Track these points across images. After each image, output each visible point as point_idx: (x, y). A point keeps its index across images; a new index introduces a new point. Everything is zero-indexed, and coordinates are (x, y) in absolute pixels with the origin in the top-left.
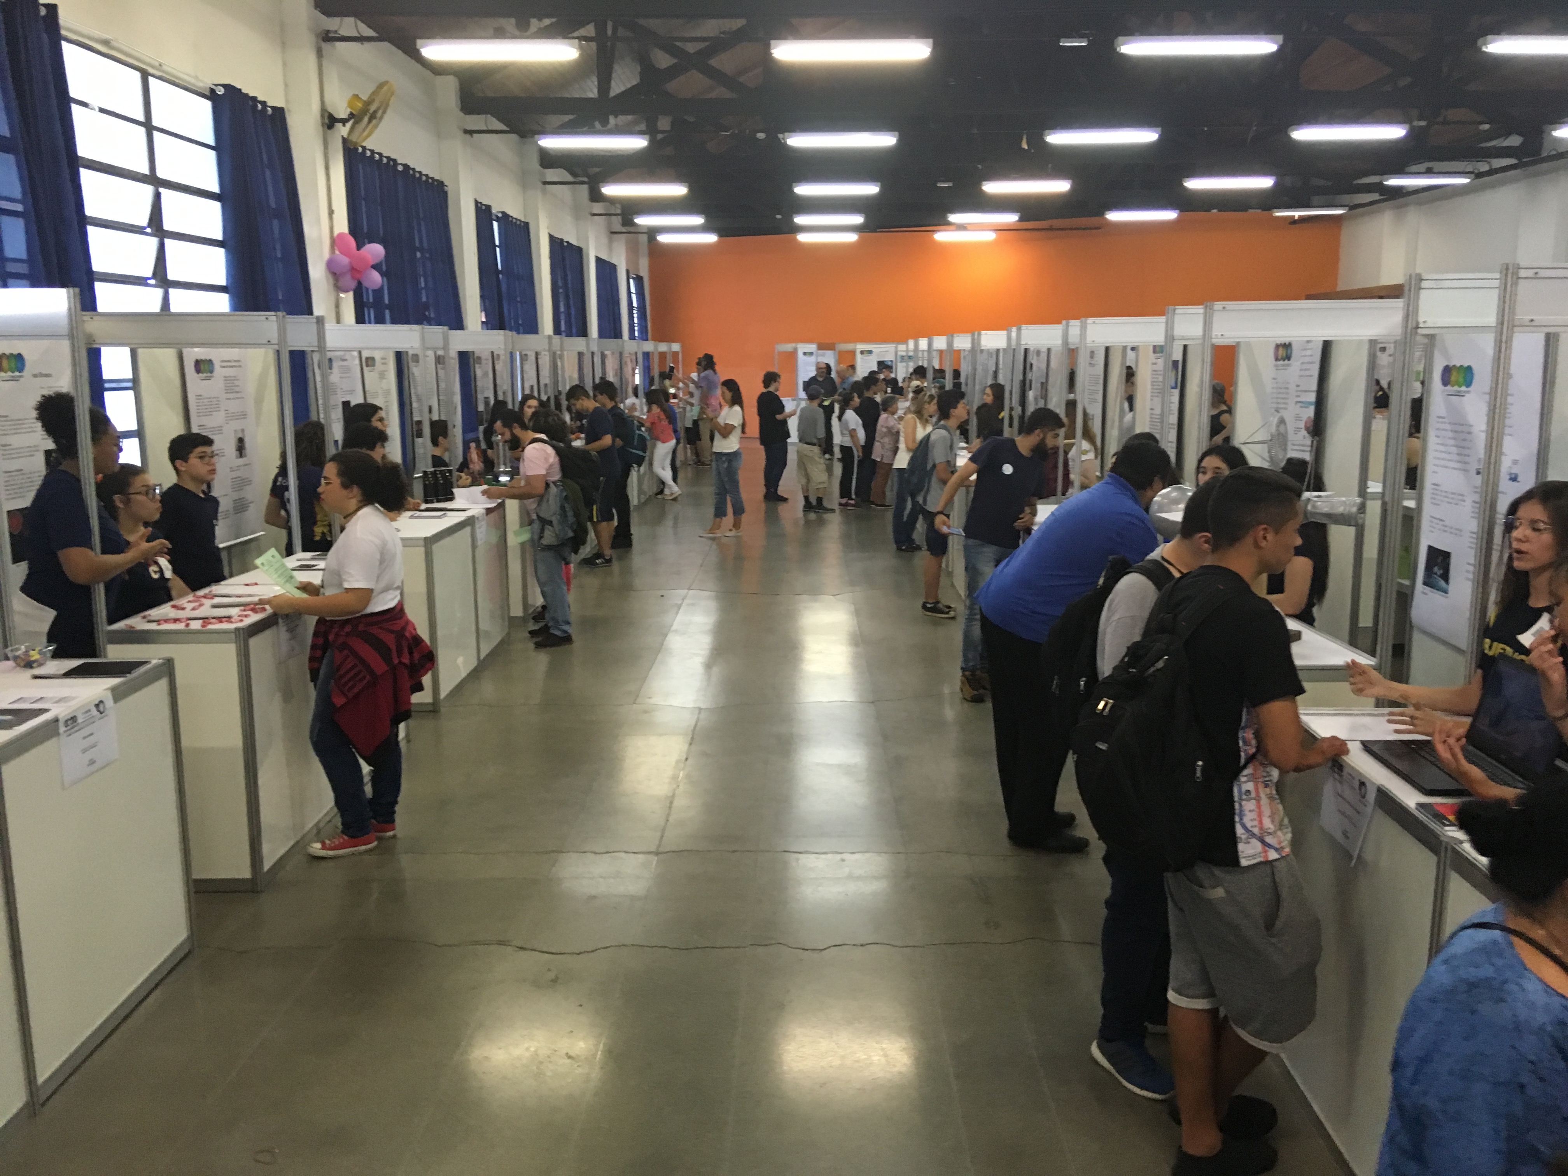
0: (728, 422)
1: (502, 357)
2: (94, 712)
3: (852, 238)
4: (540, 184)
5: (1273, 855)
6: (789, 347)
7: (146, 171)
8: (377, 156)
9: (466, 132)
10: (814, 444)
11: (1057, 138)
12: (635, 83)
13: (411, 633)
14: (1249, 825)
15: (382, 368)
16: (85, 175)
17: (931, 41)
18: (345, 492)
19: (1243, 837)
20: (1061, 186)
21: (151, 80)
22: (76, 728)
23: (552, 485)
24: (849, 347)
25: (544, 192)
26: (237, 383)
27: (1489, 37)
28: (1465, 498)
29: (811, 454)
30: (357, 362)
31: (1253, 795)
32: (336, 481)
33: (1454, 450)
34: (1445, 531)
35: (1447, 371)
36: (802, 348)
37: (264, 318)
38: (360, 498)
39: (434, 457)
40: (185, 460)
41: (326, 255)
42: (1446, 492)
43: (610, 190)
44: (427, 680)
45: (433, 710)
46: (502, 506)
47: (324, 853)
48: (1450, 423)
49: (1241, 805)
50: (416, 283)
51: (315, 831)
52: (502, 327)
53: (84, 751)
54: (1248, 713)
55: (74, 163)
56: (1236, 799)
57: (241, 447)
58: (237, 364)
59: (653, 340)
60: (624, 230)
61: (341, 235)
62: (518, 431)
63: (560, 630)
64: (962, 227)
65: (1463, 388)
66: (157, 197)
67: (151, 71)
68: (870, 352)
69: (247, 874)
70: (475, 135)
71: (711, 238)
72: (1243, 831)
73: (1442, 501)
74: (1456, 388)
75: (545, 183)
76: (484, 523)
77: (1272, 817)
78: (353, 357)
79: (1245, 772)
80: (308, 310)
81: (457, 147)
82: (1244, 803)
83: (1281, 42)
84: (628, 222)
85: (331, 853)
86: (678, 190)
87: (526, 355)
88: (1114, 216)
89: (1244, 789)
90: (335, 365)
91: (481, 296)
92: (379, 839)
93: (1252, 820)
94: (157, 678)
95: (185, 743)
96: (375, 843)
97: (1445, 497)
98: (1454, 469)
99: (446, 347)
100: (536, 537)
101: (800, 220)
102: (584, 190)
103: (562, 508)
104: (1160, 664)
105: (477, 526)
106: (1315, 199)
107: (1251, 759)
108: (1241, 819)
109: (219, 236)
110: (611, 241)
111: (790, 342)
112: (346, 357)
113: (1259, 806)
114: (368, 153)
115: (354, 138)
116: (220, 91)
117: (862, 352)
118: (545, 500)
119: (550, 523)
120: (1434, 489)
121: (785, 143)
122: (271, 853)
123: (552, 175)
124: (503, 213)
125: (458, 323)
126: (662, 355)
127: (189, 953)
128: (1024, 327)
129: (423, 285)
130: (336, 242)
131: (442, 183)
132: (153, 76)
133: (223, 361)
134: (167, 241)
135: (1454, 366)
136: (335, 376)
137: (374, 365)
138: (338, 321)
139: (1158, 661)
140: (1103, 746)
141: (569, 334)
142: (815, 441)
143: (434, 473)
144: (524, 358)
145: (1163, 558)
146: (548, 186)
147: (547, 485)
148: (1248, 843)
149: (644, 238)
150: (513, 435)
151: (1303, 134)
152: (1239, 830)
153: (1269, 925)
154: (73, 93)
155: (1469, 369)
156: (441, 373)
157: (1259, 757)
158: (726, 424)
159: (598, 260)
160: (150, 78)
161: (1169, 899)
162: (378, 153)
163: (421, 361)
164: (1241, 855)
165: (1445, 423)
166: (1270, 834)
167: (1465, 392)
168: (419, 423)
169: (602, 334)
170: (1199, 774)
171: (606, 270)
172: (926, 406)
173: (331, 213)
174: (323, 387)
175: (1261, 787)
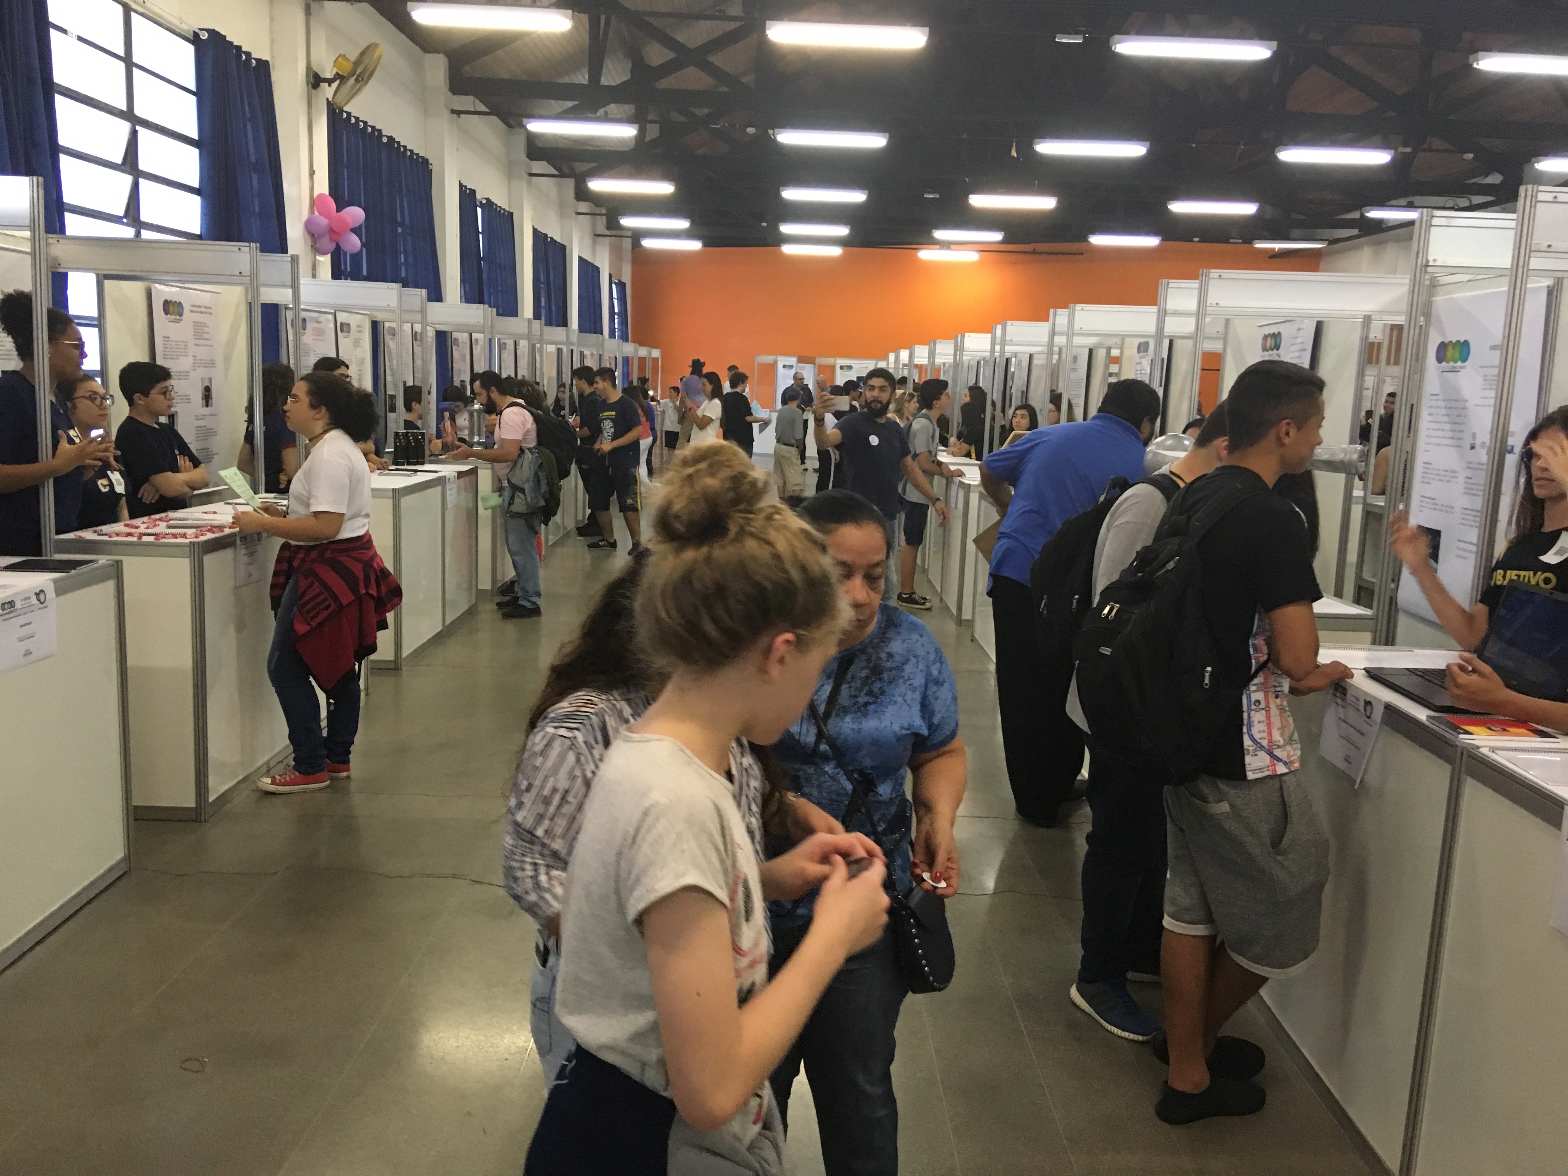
0: (706, 414)
1: (481, 343)
2: (34, 600)
3: (836, 251)
4: (526, 176)
5: (1281, 769)
6: (769, 359)
7: (123, 107)
8: (361, 124)
9: (453, 112)
10: (792, 446)
11: (1047, 148)
12: (624, 79)
13: (378, 563)
14: (1257, 736)
15: (358, 335)
16: (60, 101)
17: (927, 29)
18: (313, 413)
19: (1251, 749)
20: (1046, 203)
21: (134, 15)
22: (12, 615)
23: (527, 451)
24: (830, 361)
25: (529, 184)
26: (206, 329)
27: (1481, 54)
28: (1457, 475)
29: (788, 455)
30: (332, 325)
31: (1263, 705)
32: (305, 399)
33: (1447, 427)
34: (1435, 509)
35: (1443, 348)
36: (782, 361)
37: (237, 248)
38: (328, 421)
39: (406, 421)
40: (146, 394)
41: (305, 215)
42: (1438, 470)
43: (597, 185)
44: (390, 616)
45: (394, 667)
46: (473, 472)
47: (273, 788)
48: (1444, 400)
49: (1249, 714)
50: (396, 258)
51: (265, 769)
52: (481, 302)
53: (21, 640)
54: (1260, 620)
55: (49, 88)
56: (1245, 708)
57: (207, 395)
58: (205, 310)
59: (634, 341)
60: (608, 233)
61: (321, 196)
62: (495, 395)
63: (529, 601)
64: (946, 245)
65: (1459, 364)
66: (134, 134)
67: (134, 6)
68: (850, 367)
69: (190, 802)
70: (462, 116)
71: (695, 245)
72: (1251, 743)
73: (1434, 479)
74: (1452, 364)
75: (531, 175)
76: (454, 486)
77: (1282, 729)
78: (328, 320)
79: (1255, 681)
80: (284, 249)
81: (443, 124)
82: (1252, 713)
83: (1275, 49)
84: (613, 224)
85: (281, 789)
86: (664, 188)
87: (505, 344)
88: (1098, 240)
89: (1253, 700)
90: (309, 325)
91: (461, 280)
92: (332, 779)
93: (1259, 732)
94: (103, 579)
95: (130, 662)
96: (328, 783)
97: (1437, 475)
98: (1447, 445)
99: (424, 323)
100: (506, 504)
101: (786, 229)
102: (570, 183)
103: (536, 475)
104: (1171, 565)
105: (448, 487)
106: (1296, 232)
107: (1262, 667)
108: (1249, 730)
109: (195, 183)
110: (594, 243)
111: (768, 353)
112: (320, 320)
113: (1268, 717)
114: (353, 120)
115: (339, 100)
116: (204, 36)
117: (842, 368)
118: (519, 465)
119: (522, 490)
120: (1425, 468)
121: (775, 140)
122: (217, 787)
123: (540, 167)
124: (488, 199)
125: (436, 295)
126: (642, 360)
127: (125, 873)
128: (1009, 323)
129: (403, 261)
130: (315, 202)
131: (427, 160)
132: (136, 12)
133: (193, 306)
134: (142, 181)
135: (1450, 342)
136: (308, 338)
137: (349, 332)
138: (314, 276)
139: (1168, 561)
140: (1106, 651)
141: (549, 323)
142: (793, 442)
143: (406, 435)
144: (502, 347)
145: (1172, 472)
146: (534, 178)
147: (522, 451)
148: (1256, 755)
149: (627, 244)
150: (489, 396)
151: (1291, 155)
152: (1247, 742)
153: (1276, 844)
154: (53, 18)
155: (1466, 344)
156: (418, 350)
157: (1270, 665)
158: (704, 416)
159: (581, 259)
160: (133, 14)
161: (1168, 819)
162: (362, 121)
163: (397, 336)
164: (1248, 768)
165: (1438, 400)
166: (1279, 747)
167: (1462, 367)
168: (393, 397)
169: (582, 329)
170: (1207, 681)
171: (589, 271)
172: (907, 404)
173: (312, 173)
174: (296, 348)
175: (1271, 696)
